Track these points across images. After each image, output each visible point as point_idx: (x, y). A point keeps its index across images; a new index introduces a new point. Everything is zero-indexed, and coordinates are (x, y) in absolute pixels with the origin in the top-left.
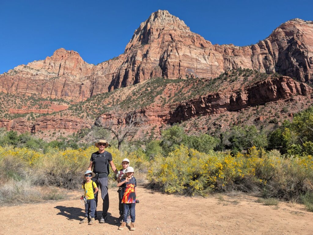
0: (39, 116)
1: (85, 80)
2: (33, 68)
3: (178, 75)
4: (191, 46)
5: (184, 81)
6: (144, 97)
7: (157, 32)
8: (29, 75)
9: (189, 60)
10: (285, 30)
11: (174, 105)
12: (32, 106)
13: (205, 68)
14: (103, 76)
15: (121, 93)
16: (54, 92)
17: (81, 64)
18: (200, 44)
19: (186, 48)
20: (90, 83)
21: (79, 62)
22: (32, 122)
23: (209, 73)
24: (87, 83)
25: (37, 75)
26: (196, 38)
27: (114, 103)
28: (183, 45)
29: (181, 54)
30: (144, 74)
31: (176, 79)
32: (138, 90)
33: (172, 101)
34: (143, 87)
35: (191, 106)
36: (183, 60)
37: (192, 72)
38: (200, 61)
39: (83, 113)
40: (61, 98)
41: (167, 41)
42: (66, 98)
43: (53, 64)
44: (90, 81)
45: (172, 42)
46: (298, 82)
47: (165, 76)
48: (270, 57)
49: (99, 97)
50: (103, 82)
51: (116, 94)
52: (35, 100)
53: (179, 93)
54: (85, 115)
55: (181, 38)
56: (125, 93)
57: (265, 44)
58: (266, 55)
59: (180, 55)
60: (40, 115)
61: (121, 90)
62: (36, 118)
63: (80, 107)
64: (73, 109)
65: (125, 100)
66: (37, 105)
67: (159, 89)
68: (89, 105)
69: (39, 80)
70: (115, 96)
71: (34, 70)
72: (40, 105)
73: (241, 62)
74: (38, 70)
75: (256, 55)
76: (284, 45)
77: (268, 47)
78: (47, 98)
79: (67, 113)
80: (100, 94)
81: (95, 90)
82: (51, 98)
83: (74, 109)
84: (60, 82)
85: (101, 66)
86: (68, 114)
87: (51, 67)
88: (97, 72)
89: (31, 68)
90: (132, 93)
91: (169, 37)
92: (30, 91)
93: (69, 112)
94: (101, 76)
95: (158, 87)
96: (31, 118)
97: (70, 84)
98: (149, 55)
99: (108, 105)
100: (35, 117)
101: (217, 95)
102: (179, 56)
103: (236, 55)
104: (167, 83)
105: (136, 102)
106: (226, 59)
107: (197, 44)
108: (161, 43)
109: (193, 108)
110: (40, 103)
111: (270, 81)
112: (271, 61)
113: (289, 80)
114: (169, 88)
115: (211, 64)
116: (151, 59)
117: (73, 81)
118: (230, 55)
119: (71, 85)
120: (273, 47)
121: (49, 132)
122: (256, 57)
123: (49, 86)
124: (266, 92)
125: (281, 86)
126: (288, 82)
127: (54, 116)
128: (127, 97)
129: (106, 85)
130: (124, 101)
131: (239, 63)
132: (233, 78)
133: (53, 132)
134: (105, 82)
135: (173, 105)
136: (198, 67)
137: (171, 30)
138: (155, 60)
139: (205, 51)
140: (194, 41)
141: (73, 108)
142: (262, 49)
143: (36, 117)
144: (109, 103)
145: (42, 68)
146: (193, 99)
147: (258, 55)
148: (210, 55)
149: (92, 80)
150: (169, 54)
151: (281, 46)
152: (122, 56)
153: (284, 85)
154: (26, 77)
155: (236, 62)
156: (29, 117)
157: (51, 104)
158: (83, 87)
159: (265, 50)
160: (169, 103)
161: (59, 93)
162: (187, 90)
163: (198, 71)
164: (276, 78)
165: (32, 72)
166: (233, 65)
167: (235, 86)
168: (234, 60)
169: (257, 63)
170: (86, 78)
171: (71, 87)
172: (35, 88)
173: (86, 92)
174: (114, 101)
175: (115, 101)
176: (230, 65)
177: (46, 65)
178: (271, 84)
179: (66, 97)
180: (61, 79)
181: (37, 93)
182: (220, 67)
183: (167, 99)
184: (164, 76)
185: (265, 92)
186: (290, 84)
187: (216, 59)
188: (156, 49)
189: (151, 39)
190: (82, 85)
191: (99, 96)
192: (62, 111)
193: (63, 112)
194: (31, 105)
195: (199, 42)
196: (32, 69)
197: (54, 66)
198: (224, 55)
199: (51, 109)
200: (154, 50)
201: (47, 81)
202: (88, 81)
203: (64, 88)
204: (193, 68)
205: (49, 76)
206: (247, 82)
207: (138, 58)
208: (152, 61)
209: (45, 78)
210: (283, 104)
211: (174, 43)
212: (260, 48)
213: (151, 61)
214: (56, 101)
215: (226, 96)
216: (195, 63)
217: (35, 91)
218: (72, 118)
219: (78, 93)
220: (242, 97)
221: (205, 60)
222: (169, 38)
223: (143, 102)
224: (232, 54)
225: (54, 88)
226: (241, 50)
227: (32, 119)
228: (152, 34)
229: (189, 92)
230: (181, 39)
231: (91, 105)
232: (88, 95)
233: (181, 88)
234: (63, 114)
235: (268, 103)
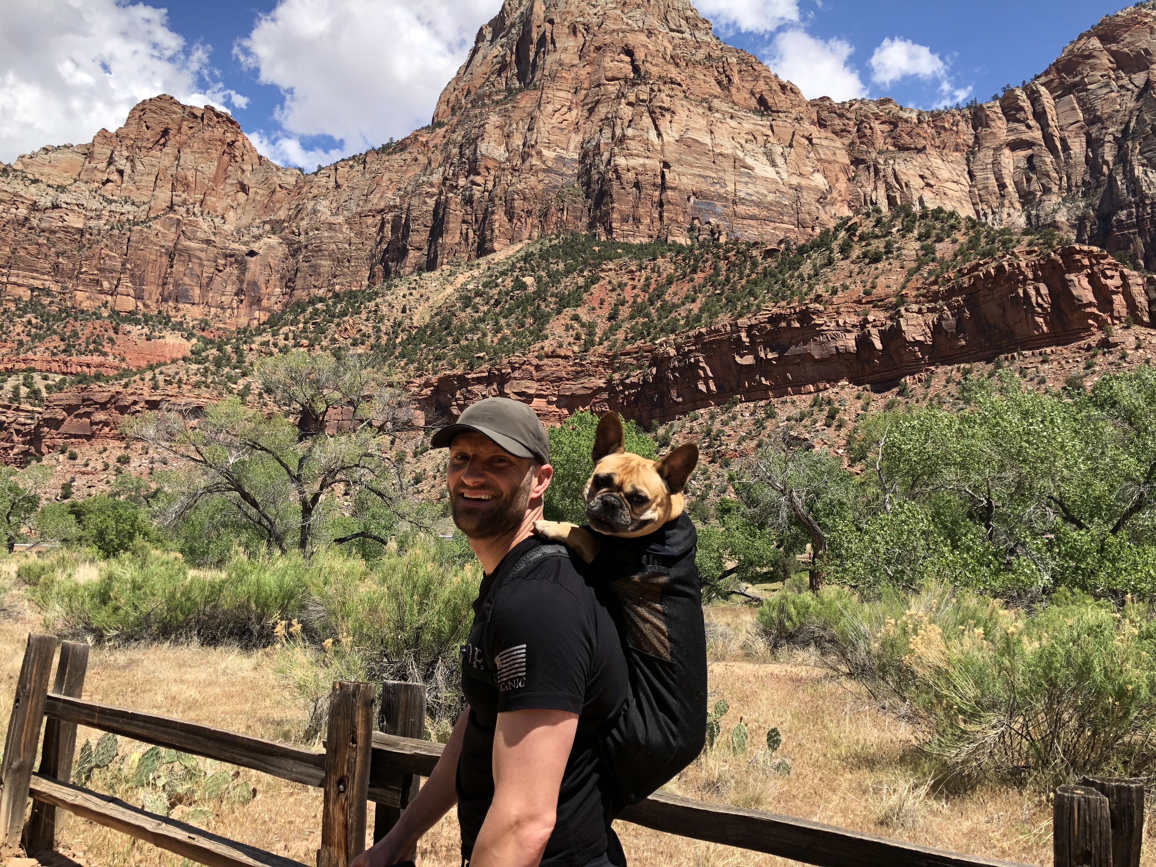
0: (60, 387)
1: (261, 236)
2: (37, 176)
3: (657, 224)
4: (716, 103)
5: (678, 253)
6: (505, 317)
7: (572, 38)
8: (20, 206)
9: (705, 161)
10: (1114, 47)
11: (628, 354)
12: (33, 341)
13: (771, 197)
14: (340, 219)
15: (411, 294)
16: (126, 285)
17: (247, 167)
18: (752, 93)
19: (691, 108)
20: (282, 250)
21: (239, 159)
22: (30, 408)
23: (786, 218)
24: (271, 247)
25: (55, 206)
26: (736, 69)
27: (379, 338)
28: (682, 95)
29: (671, 134)
30: (510, 215)
31: (645, 240)
32: (485, 285)
33: (620, 335)
34: (503, 273)
35: (697, 361)
36: (679, 161)
37: (716, 214)
38: (752, 169)
39: (249, 379)
40: (160, 312)
41: (614, 79)
42: (177, 310)
43: (122, 163)
44: (284, 239)
45: (634, 85)
46: (1136, 273)
47: (600, 230)
48: (1049, 159)
49: (316, 312)
50: (340, 246)
51: (389, 298)
52: (46, 317)
53: (652, 303)
54: (253, 386)
55: (672, 68)
56: (428, 298)
57: (1026, 104)
58: (1030, 152)
59: (666, 137)
60: (63, 381)
61: (413, 285)
62: (44, 394)
63: (237, 350)
64: (206, 359)
65: (427, 326)
66: (54, 337)
67: (567, 285)
68: (275, 345)
69: (66, 230)
70: (384, 309)
71: (43, 186)
72: (70, 337)
73: (922, 177)
74: (59, 186)
75: (988, 147)
76: (1109, 111)
77: (1040, 116)
78: (100, 307)
79: (177, 373)
80: (321, 300)
81: (305, 278)
82: (116, 308)
83: (211, 358)
84: (155, 240)
85: (332, 179)
86: (185, 378)
87: (115, 177)
88: (312, 203)
89: (30, 176)
90: (456, 295)
91: (622, 61)
92: (24, 277)
93: (187, 372)
94: (332, 219)
95: (568, 272)
96: (24, 391)
97: (198, 253)
98: (535, 135)
99: (354, 344)
100: (44, 390)
101: (805, 316)
102: (663, 145)
103: (903, 148)
104: (602, 257)
105: (470, 336)
106: (863, 161)
107: (741, 96)
108: (586, 85)
109: (703, 369)
110: (70, 328)
111: (1023, 264)
112: (1048, 176)
113: (1098, 263)
114: (610, 282)
115: (795, 180)
116: (545, 152)
117: (213, 238)
118: (880, 143)
119: (203, 255)
120: (1060, 116)
121: (101, 453)
122: (985, 156)
123: (107, 255)
124: (1004, 309)
125: (1066, 285)
126: (1096, 269)
127: (126, 386)
128: (437, 314)
129: (349, 261)
130: (421, 330)
131: (917, 183)
132: (879, 245)
133: (119, 453)
134: (347, 246)
135: (622, 355)
136: (742, 195)
137: (633, 30)
138: (559, 159)
139: (771, 126)
140: (730, 80)
141: (204, 354)
142: (1016, 125)
143: (48, 388)
144: (358, 336)
145: (75, 177)
146: (703, 330)
147: (997, 149)
148: (794, 143)
149: (291, 237)
150: (618, 132)
151: (1095, 110)
152: (421, 139)
153: (1076, 283)
154: (9, 217)
155: (904, 178)
156: (16, 390)
157: (114, 336)
158: (252, 263)
159: (1029, 127)
160: (606, 343)
161: (152, 291)
162: (686, 288)
163: (740, 209)
164: (1049, 251)
165: (32, 192)
166: (889, 187)
167: (882, 278)
168: (896, 167)
169: (993, 182)
170: (267, 227)
171: (201, 265)
172: (47, 266)
173: (264, 288)
174: (379, 330)
175: (383, 328)
176: (876, 188)
177: (93, 165)
178: (1026, 278)
179: (181, 306)
180: (162, 229)
181: (55, 288)
182: (835, 194)
183: (602, 327)
184: (595, 227)
185: (1001, 311)
186: (1102, 279)
187: (819, 160)
188: (565, 109)
189: (547, 67)
190: (248, 258)
191: (319, 306)
192: (159, 365)
193: (163, 368)
194: (29, 338)
195: (749, 86)
196: (35, 181)
197: (128, 170)
198: (852, 143)
199: (115, 357)
200: (557, 115)
201: (99, 234)
202: (274, 240)
203: (172, 267)
204: (720, 197)
205: (105, 213)
206: (931, 266)
207: (490, 149)
208: (550, 164)
209: (92, 223)
210: (1068, 362)
211: (642, 87)
212: (1008, 121)
213: (544, 162)
214: (137, 322)
215: (841, 322)
216: (729, 177)
217: (46, 277)
218: (198, 396)
219: (231, 289)
220: (904, 328)
221: (773, 164)
222: (621, 65)
223: (499, 335)
224: (889, 140)
225: (128, 266)
226: (925, 125)
227: (28, 397)
228: (551, 47)
229: (694, 301)
230: (673, 72)
231: (282, 342)
232: (273, 299)
233: (663, 279)
234: (161, 378)
235: (1010, 356)
